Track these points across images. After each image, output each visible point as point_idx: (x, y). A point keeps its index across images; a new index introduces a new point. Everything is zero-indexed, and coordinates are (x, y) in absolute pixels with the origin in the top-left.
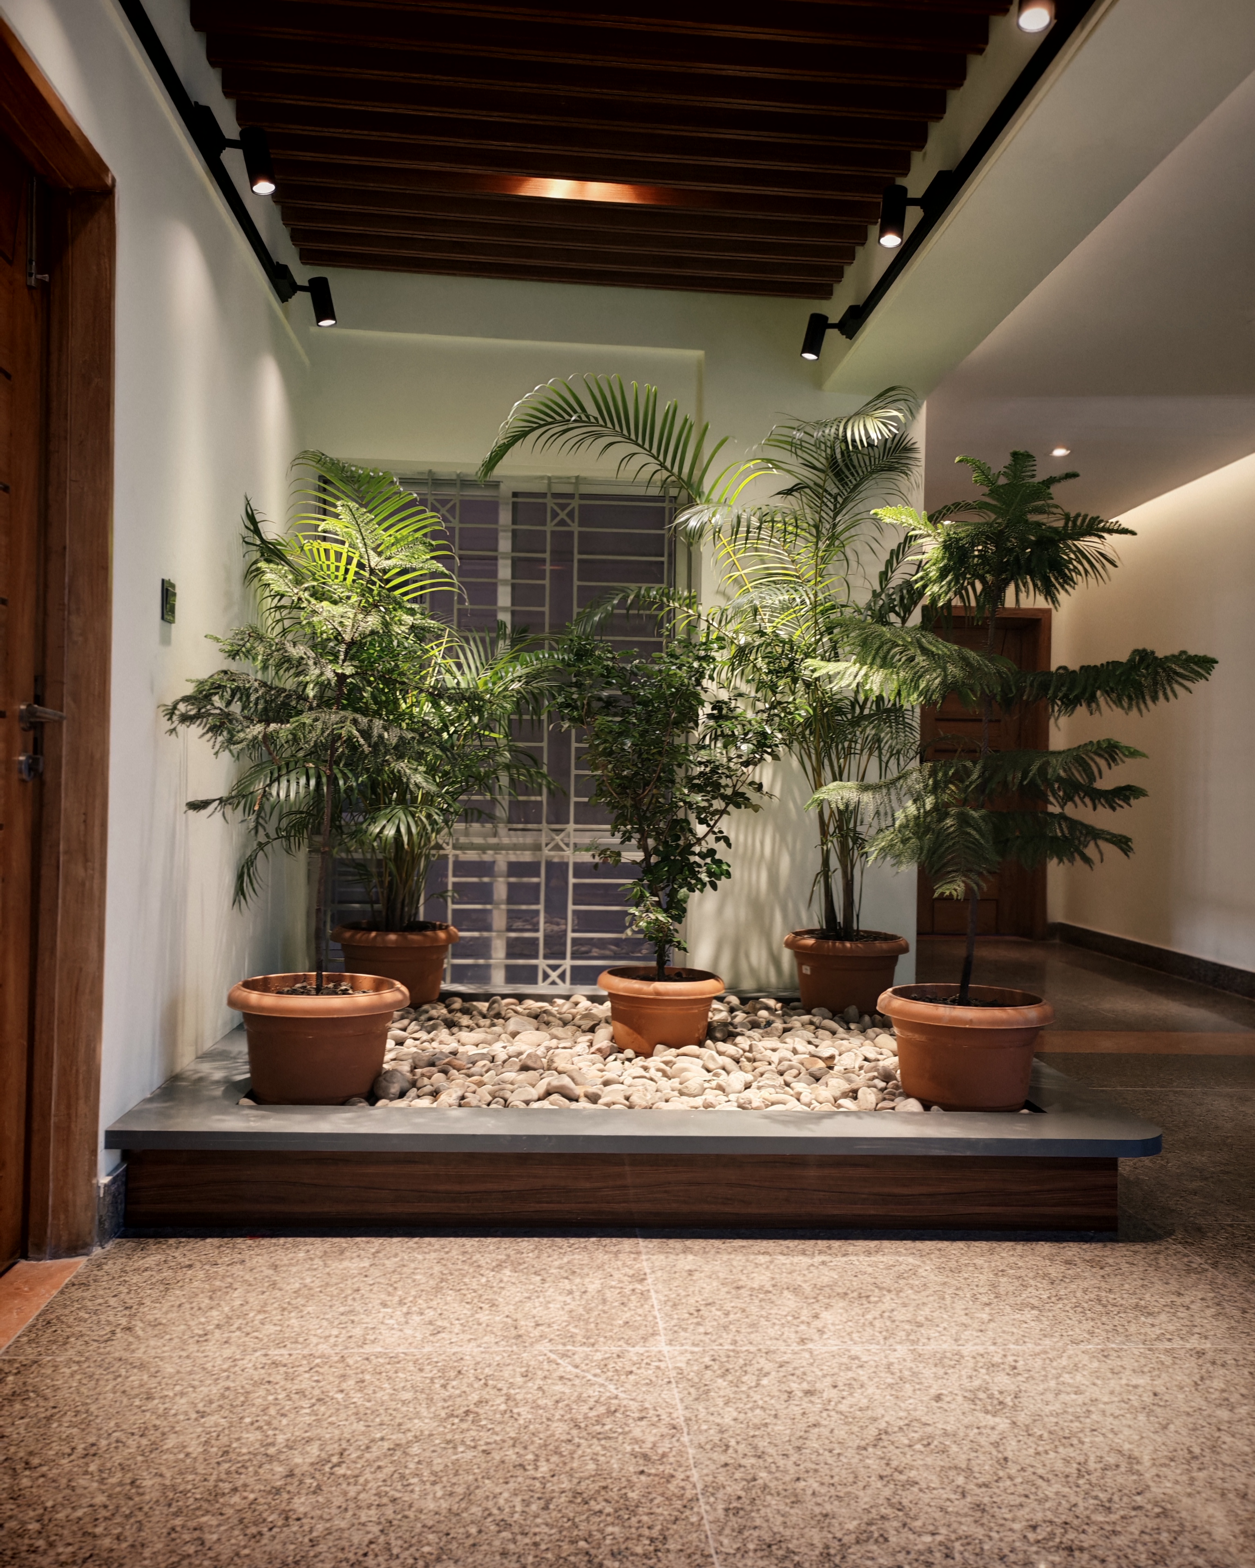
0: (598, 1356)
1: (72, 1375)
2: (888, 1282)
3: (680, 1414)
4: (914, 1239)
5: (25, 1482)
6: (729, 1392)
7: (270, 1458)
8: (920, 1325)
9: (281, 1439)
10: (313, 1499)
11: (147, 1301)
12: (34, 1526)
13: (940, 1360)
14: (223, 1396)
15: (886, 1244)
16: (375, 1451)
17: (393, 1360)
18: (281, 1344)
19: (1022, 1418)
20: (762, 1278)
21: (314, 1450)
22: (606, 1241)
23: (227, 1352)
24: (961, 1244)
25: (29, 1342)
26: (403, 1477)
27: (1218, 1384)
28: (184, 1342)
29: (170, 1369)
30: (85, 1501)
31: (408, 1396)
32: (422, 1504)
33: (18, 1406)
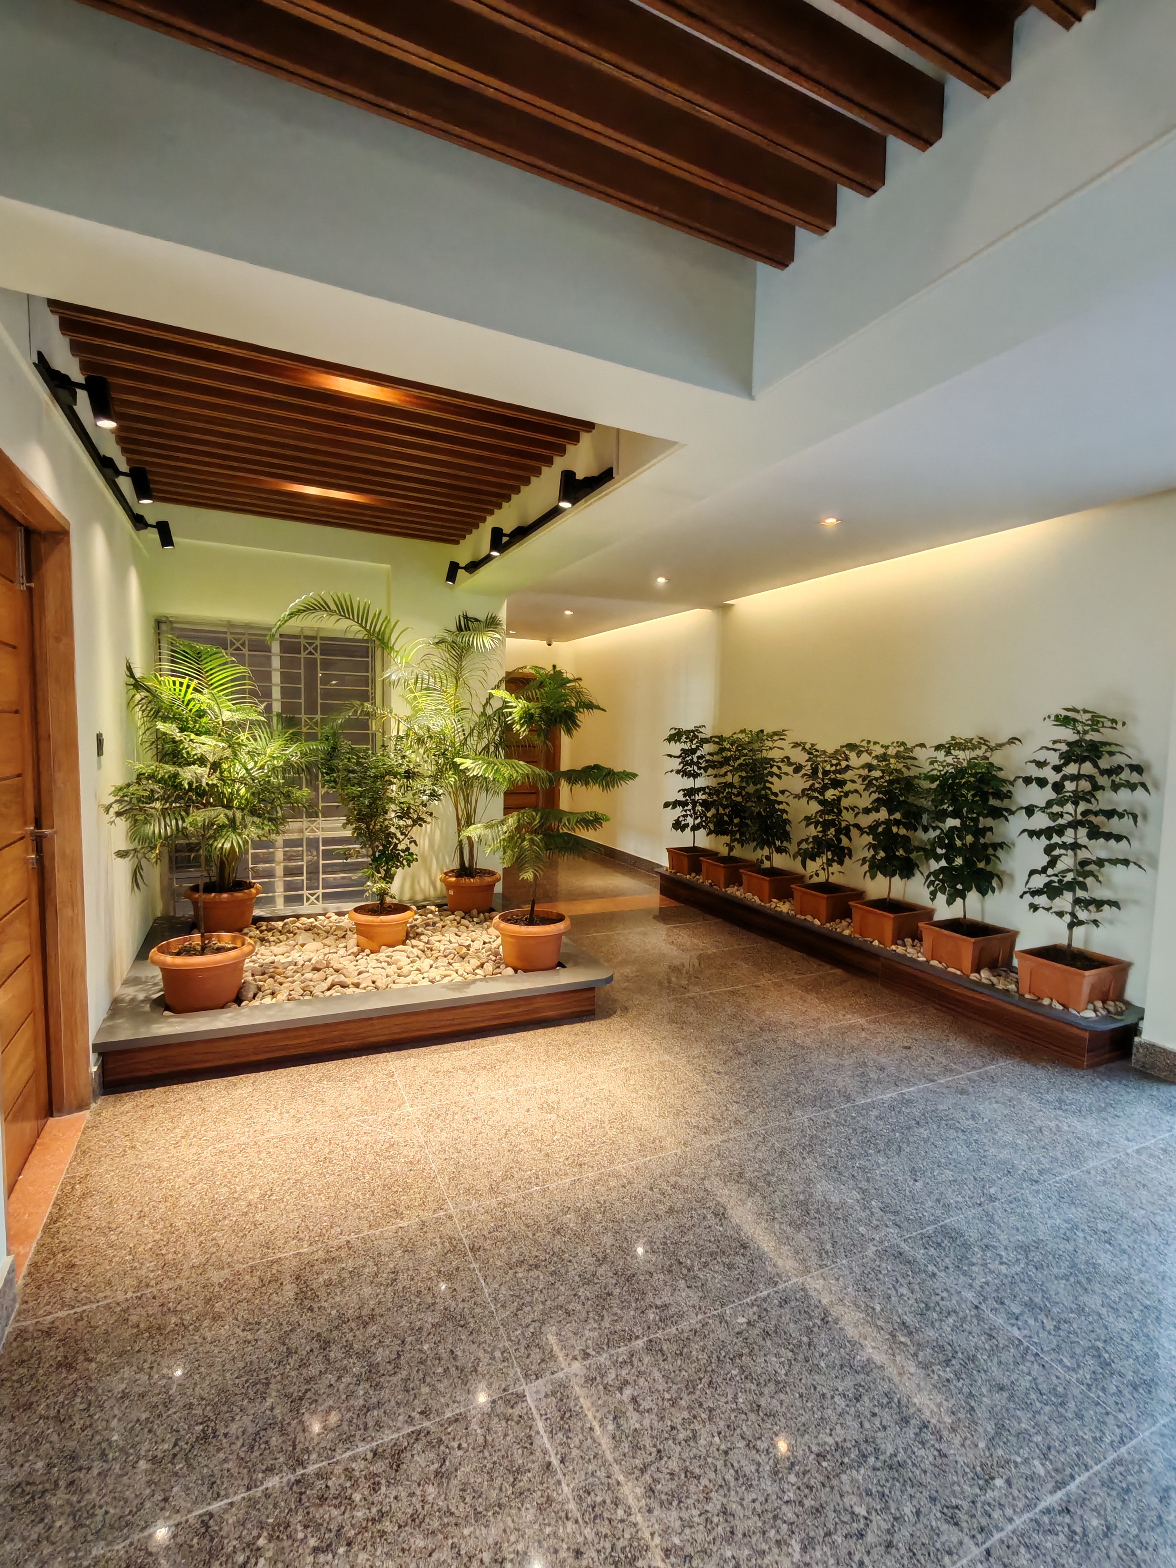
0: (380, 1119)
1: (112, 1177)
2: (502, 1058)
3: (422, 1140)
4: (512, 1033)
5: (113, 1237)
6: (442, 1125)
7: (237, 1199)
8: (518, 1077)
9: (238, 1189)
10: (264, 1213)
11: (136, 1130)
12: (129, 1258)
13: (527, 1091)
14: (200, 1174)
15: (500, 1037)
16: (287, 1185)
17: (282, 1139)
18: (220, 1141)
19: (561, 1113)
20: (447, 1065)
21: (257, 1190)
22: (370, 1057)
23: (193, 1150)
24: (532, 1032)
25: (78, 1164)
26: (304, 1195)
27: (632, 1082)
28: (167, 1149)
29: (166, 1165)
30: (150, 1240)
31: (294, 1156)
32: (316, 1205)
33: (90, 1200)
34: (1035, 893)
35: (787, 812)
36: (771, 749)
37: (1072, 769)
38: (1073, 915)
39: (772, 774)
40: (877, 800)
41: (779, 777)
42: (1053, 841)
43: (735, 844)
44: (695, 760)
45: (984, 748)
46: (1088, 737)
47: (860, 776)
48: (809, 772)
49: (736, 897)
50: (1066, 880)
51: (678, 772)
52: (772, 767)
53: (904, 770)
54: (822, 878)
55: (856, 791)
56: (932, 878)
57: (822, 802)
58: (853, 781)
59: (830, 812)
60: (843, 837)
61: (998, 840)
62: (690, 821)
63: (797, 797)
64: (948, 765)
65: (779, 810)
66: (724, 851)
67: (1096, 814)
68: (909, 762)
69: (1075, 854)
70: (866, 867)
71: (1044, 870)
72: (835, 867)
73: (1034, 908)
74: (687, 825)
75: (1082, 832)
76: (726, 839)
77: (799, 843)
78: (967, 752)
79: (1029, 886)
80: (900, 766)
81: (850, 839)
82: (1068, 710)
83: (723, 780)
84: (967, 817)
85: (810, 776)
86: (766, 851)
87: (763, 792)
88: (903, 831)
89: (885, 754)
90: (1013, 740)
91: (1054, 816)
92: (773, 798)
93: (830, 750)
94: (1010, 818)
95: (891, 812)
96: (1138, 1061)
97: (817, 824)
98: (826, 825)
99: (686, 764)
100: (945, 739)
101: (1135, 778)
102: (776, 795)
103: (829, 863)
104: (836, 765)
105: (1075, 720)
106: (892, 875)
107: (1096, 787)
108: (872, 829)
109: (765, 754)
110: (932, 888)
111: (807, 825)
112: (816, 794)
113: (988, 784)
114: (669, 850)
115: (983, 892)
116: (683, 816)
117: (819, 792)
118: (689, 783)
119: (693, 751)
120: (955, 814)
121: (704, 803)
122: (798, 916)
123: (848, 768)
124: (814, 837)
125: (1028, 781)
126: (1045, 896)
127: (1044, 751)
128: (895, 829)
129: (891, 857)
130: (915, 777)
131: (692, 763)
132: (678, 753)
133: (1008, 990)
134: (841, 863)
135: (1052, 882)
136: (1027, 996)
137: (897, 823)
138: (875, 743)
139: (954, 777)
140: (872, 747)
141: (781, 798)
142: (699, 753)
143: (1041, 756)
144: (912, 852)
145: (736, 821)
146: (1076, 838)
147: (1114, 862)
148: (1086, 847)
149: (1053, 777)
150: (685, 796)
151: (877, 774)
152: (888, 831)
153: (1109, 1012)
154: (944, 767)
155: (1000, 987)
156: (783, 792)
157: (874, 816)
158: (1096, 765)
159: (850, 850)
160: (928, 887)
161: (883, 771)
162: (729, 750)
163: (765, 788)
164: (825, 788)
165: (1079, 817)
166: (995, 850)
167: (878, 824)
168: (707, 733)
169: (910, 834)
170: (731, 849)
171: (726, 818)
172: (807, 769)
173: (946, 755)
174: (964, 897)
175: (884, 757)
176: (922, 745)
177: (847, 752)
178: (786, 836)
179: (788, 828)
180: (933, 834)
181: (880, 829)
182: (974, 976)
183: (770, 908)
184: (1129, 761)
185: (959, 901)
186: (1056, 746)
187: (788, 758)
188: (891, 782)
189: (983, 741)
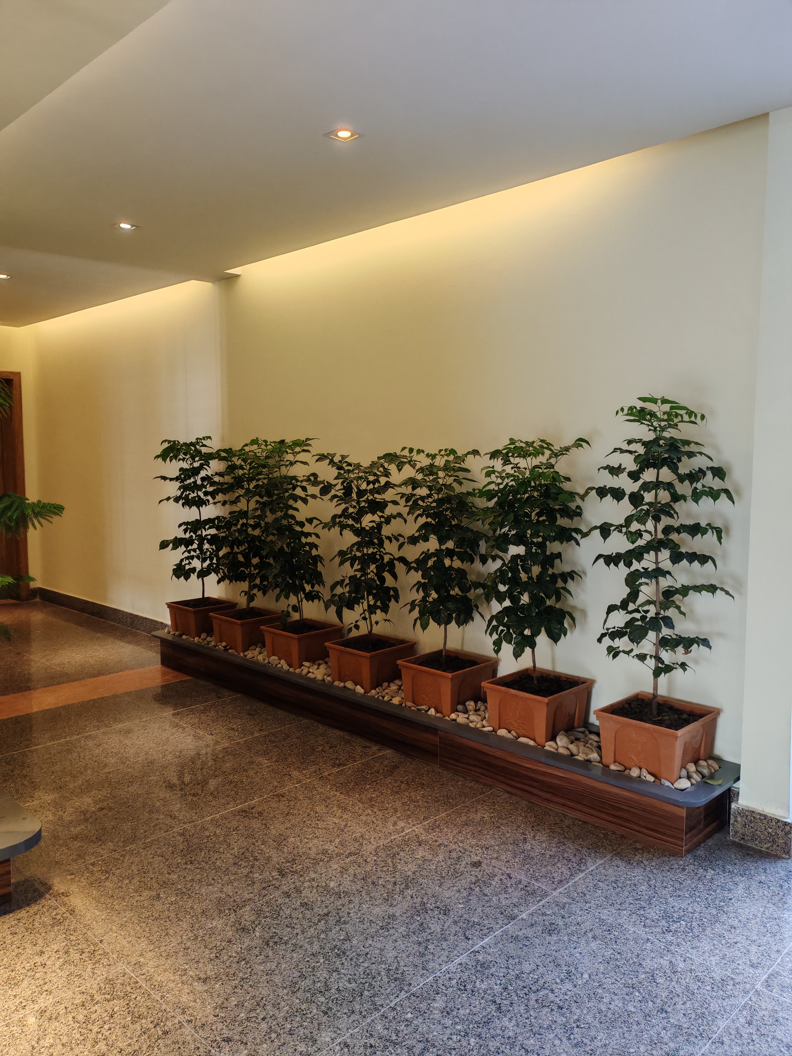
34: (616, 634)
35: (316, 547)
36: (292, 464)
37: (649, 475)
38: (658, 659)
39: (296, 498)
40: (425, 526)
41: (305, 501)
42: (633, 568)
43: (255, 591)
44: (199, 482)
45: (547, 453)
46: (666, 434)
47: (403, 495)
48: (340, 494)
49: (257, 663)
50: (649, 615)
51: (177, 500)
52: (294, 488)
53: (455, 485)
54: (364, 629)
55: (399, 515)
56: (494, 623)
57: (358, 532)
58: (395, 503)
59: (370, 544)
60: (386, 575)
61: (567, 569)
62: (196, 564)
63: (326, 526)
64: (508, 476)
65: (307, 544)
66: (242, 601)
67: (678, 530)
68: (461, 474)
69: (657, 583)
70: (416, 613)
71: (624, 605)
72: (379, 615)
73: (614, 652)
74: (193, 570)
75: (665, 554)
76: (245, 586)
77: (333, 587)
78: (529, 459)
79: (608, 625)
80: (450, 480)
81: (395, 577)
82: (644, 400)
83: (236, 508)
84: (533, 543)
85: (341, 499)
86: (293, 600)
87: (285, 522)
88: (457, 564)
89: (432, 465)
90: (580, 442)
91: (634, 536)
92: (298, 528)
93: (366, 463)
94: (582, 542)
95: (441, 541)
96: (736, 832)
97: (353, 560)
98: (365, 561)
99: (185, 488)
100: (501, 444)
101: (716, 484)
102: (302, 524)
103: (372, 609)
104: (374, 483)
105: (653, 414)
106: (448, 622)
107: (676, 498)
108: (421, 563)
109: (284, 470)
110: (495, 636)
111: (342, 563)
112: (350, 522)
113: (556, 499)
114: (170, 605)
115: (555, 637)
116: (187, 558)
117: (353, 519)
118: (192, 514)
119: (195, 471)
120: (519, 540)
121: (213, 540)
122: (336, 683)
123: (388, 485)
124: (351, 578)
125: (602, 492)
126: (626, 638)
127: (617, 454)
128: (447, 562)
129: (444, 599)
130: (468, 494)
131: (195, 487)
132: (177, 473)
133: (589, 761)
134: (385, 609)
135: (634, 620)
136: (613, 767)
137: (450, 553)
138: (419, 452)
139: (514, 491)
140: (415, 457)
141: (308, 528)
142: (203, 473)
143: (616, 460)
144: (469, 590)
145: (255, 561)
146: (657, 563)
147: (698, 589)
148: (669, 573)
149: (630, 487)
150: (185, 531)
151: (423, 491)
152: (439, 564)
153: (703, 776)
154: (503, 478)
155: (581, 757)
156: (310, 521)
157: (422, 547)
158: (674, 469)
159: (395, 590)
160: (491, 635)
161: (430, 488)
162: (241, 467)
163: (287, 516)
164: (361, 513)
165: (660, 536)
166: (565, 582)
167: (427, 556)
168: (214, 445)
169: (465, 566)
170: (251, 598)
171: (241, 558)
172: (338, 490)
173: (504, 464)
174: (533, 645)
175: (430, 470)
176: (475, 452)
177: (386, 465)
178: (317, 578)
179: (320, 567)
180: (494, 566)
181: (430, 563)
182: (549, 746)
183: (300, 675)
184: (711, 464)
185: (528, 650)
186: (633, 447)
187: (315, 475)
188: (440, 502)
189: (545, 445)
